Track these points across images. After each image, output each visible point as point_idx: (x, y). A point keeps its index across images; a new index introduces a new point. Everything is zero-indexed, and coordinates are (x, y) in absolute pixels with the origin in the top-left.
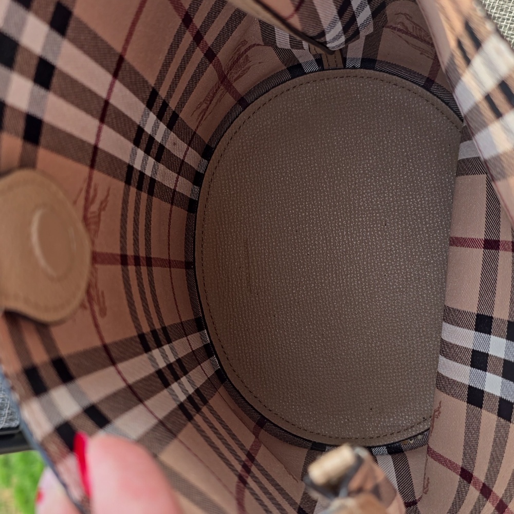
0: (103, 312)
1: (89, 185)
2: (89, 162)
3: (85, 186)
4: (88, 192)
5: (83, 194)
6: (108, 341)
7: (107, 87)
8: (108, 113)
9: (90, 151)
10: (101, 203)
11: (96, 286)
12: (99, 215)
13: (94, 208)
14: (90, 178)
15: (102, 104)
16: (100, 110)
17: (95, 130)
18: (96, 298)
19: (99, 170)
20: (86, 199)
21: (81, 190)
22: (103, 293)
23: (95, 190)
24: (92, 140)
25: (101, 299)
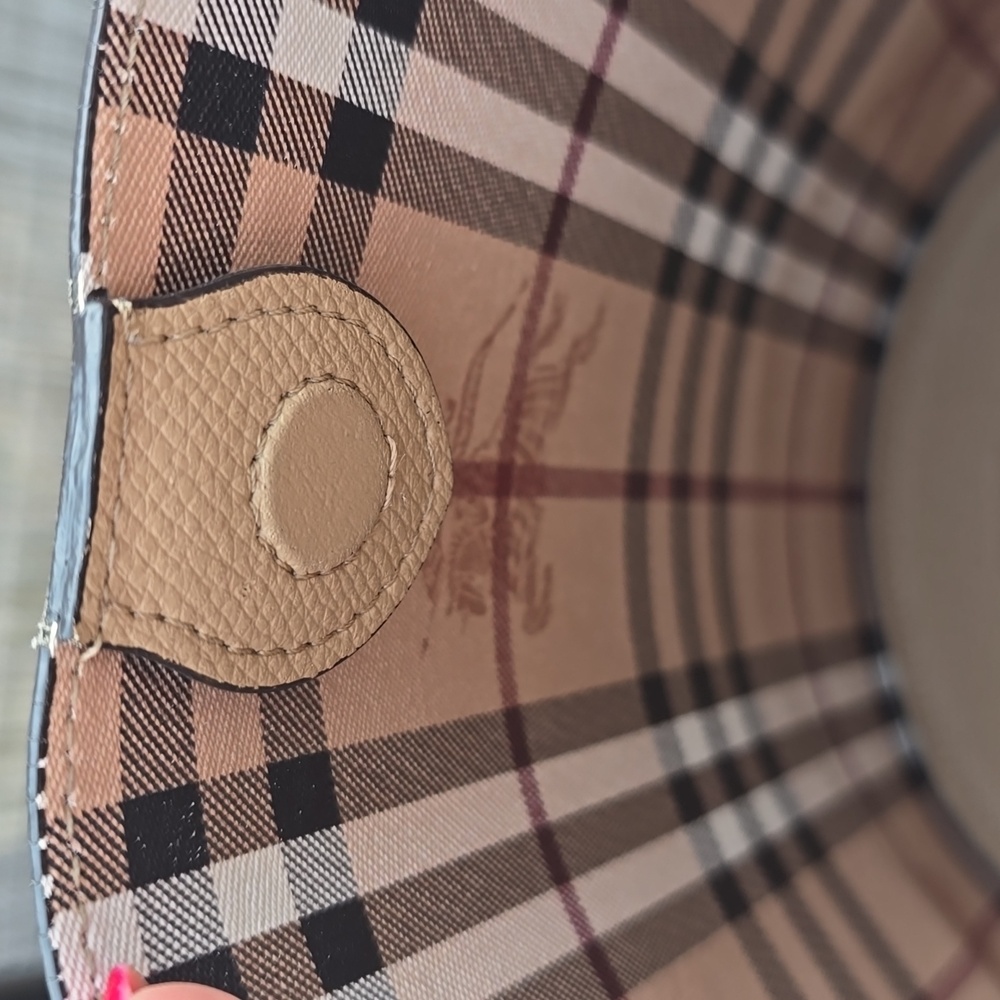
0: (538, 620)
1: (538, 298)
2: (540, 239)
3: (524, 299)
4: (532, 314)
5: (517, 321)
6: (526, 696)
7: (595, 38)
8: (600, 109)
9: (545, 211)
10: (576, 344)
11: (530, 551)
12: (567, 376)
13: (551, 355)
14: (542, 278)
15: (581, 84)
16: (575, 103)
17: (561, 153)
18: (522, 584)
19: (571, 259)
20: (527, 333)
21: (512, 309)
22: (549, 571)
23: (559, 312)
24: (551, 181)
25: (540, 586)
